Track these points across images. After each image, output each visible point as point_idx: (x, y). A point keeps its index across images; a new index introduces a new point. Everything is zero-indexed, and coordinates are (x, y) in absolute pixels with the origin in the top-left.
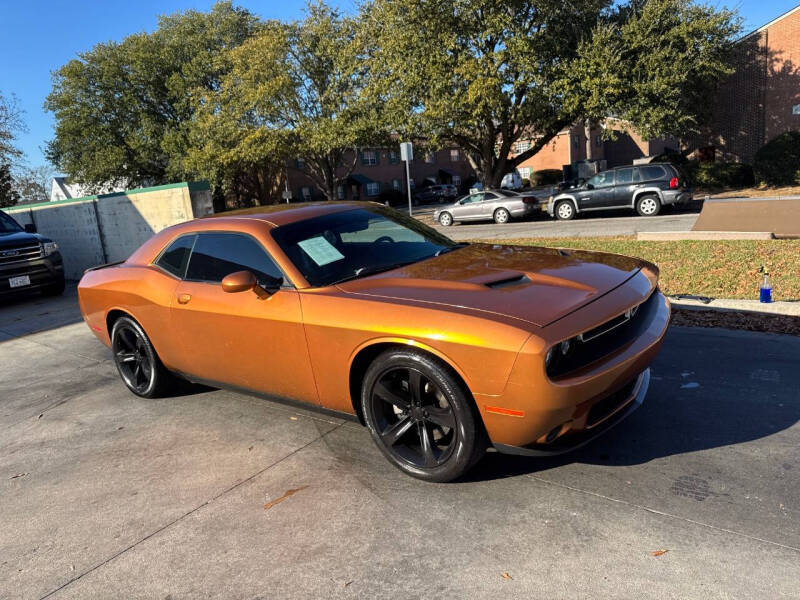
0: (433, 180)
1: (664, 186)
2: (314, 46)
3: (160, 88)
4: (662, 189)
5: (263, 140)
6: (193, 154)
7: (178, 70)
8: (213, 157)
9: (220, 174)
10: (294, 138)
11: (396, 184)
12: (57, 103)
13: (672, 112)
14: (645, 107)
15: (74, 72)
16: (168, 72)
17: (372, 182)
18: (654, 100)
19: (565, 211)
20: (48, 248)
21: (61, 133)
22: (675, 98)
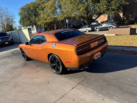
0: (83, 24)
1: (113, 25)
2: (59, 2)
3: (35, 11)
4: (113, 26)
5: (51, 19)
6: (40, 21)
7: (38, 7)
8: (43, 22)
9: (45, 25)
10: (56, 18)
11: (76, 25)
12: (20, 14)
13: (116, 12)
14: (111, 11)
15: (22, 9)
16: (36, 8)
17: (71, 25)
18: (113, 10)
19: (98, 30)
20: (11, 38)
21: (21, 19)
22: (116, 9)
